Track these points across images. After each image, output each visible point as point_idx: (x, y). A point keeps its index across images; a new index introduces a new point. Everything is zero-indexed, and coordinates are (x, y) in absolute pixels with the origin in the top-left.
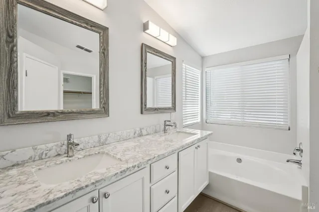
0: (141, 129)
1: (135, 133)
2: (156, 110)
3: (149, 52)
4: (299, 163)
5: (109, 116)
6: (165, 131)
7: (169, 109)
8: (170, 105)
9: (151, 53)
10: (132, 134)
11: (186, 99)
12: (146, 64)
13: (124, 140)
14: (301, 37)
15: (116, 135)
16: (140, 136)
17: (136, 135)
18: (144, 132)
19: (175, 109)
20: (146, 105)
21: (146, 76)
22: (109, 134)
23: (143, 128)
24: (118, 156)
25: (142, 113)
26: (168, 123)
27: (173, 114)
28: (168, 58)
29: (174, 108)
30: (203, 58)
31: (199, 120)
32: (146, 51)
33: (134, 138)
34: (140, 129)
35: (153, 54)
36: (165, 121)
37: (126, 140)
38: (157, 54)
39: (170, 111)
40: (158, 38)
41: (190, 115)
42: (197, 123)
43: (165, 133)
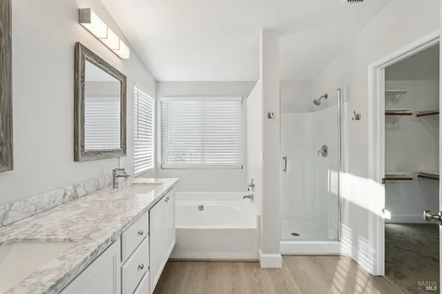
0: (75, 188)
1: (65, 194)
2: (99, 154)
3: (90, 61)
4: (251, 197)
5: (12, 169)
6: (115, 185)
7: (118, 151)
8: (118, 146)
9: (92, 62)
10: (60, 198)
11: (138, 138)
12: (83, 78)
13: (44, 211)
14: (254, 83)
15: (27, 204)
16: (74, 198)
17: (67, 198)
18: (81, 192)
19: (125, 152)
20: (83, 147)
21: (83, 99)
22: (11, 205)
23: (78, 185)
24: (62, 236)
25: (76, 159)
26: (118, 173)
27: (123, 159)
28: (115, 75)
29: (124, 149)
30: (157, 82)
31: (152, 166)
32: (83, 57)
33: (63, 203)
34: (74, 186)
35: (95, 64)
36: (114, 171)
37: (47, 210)
38: (100, 65)
39: (118, 155)
40: (103, 40)
41: (142, 160)
42: (151, 170)
43: (114, 188)
